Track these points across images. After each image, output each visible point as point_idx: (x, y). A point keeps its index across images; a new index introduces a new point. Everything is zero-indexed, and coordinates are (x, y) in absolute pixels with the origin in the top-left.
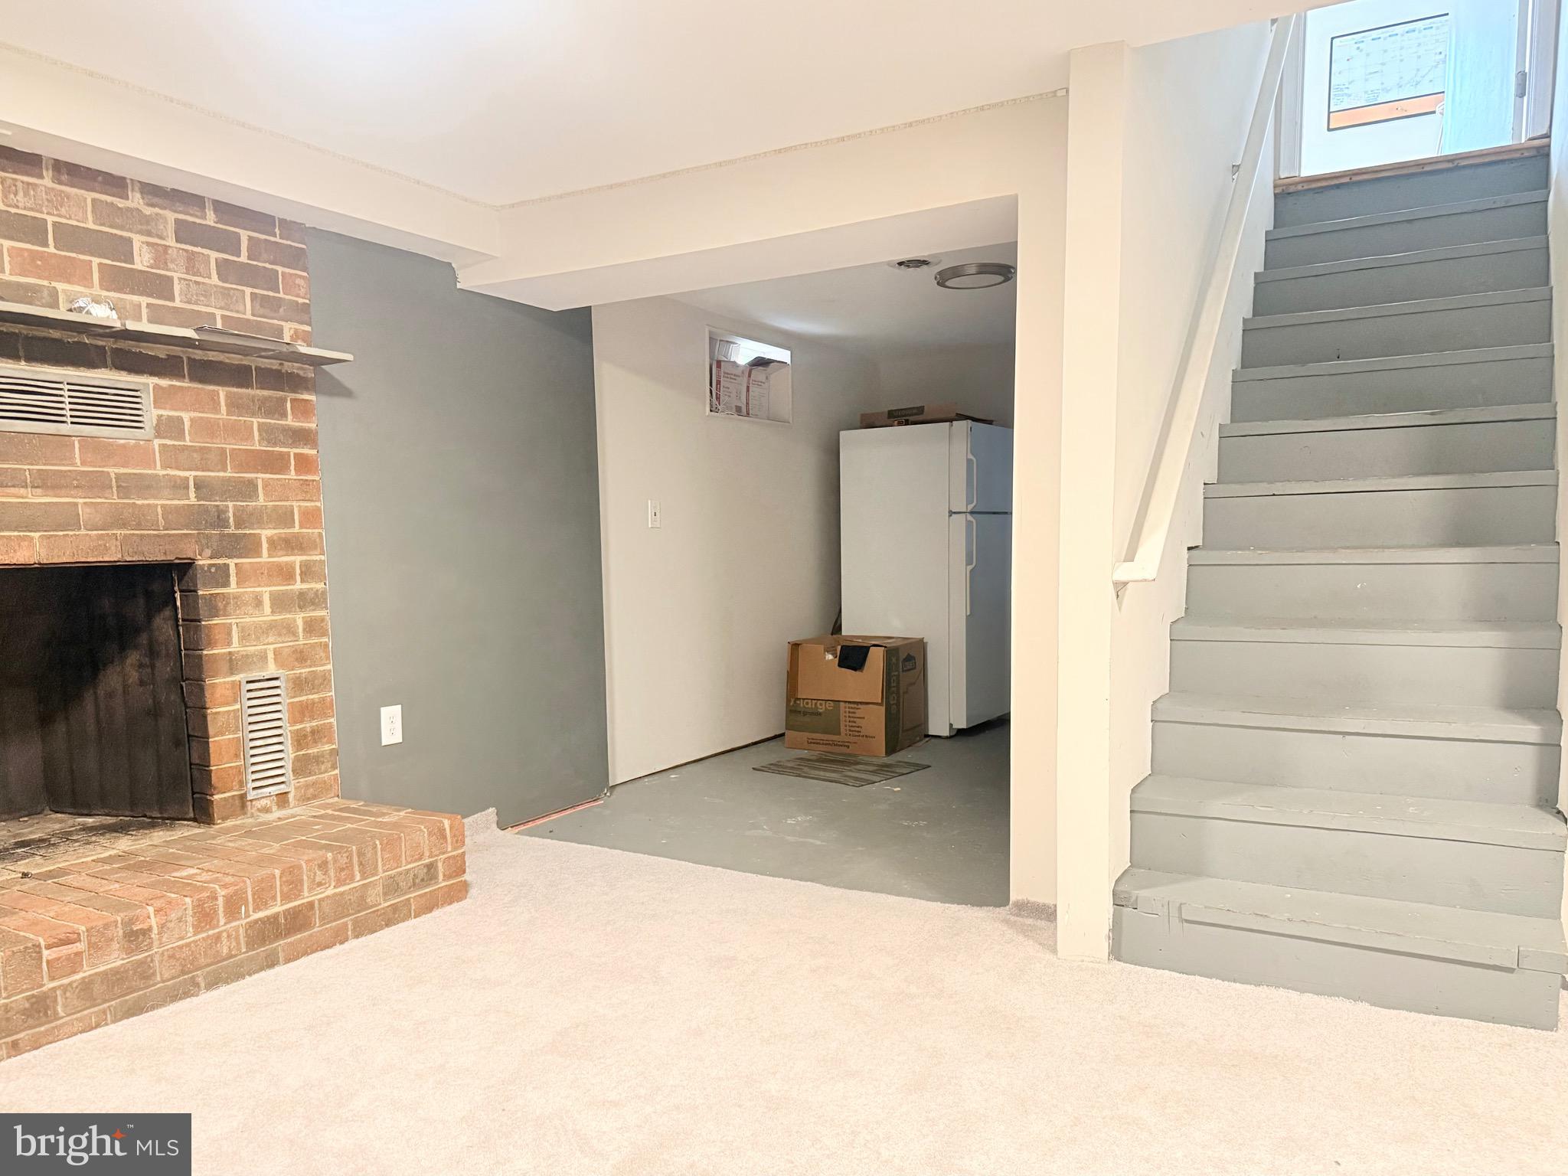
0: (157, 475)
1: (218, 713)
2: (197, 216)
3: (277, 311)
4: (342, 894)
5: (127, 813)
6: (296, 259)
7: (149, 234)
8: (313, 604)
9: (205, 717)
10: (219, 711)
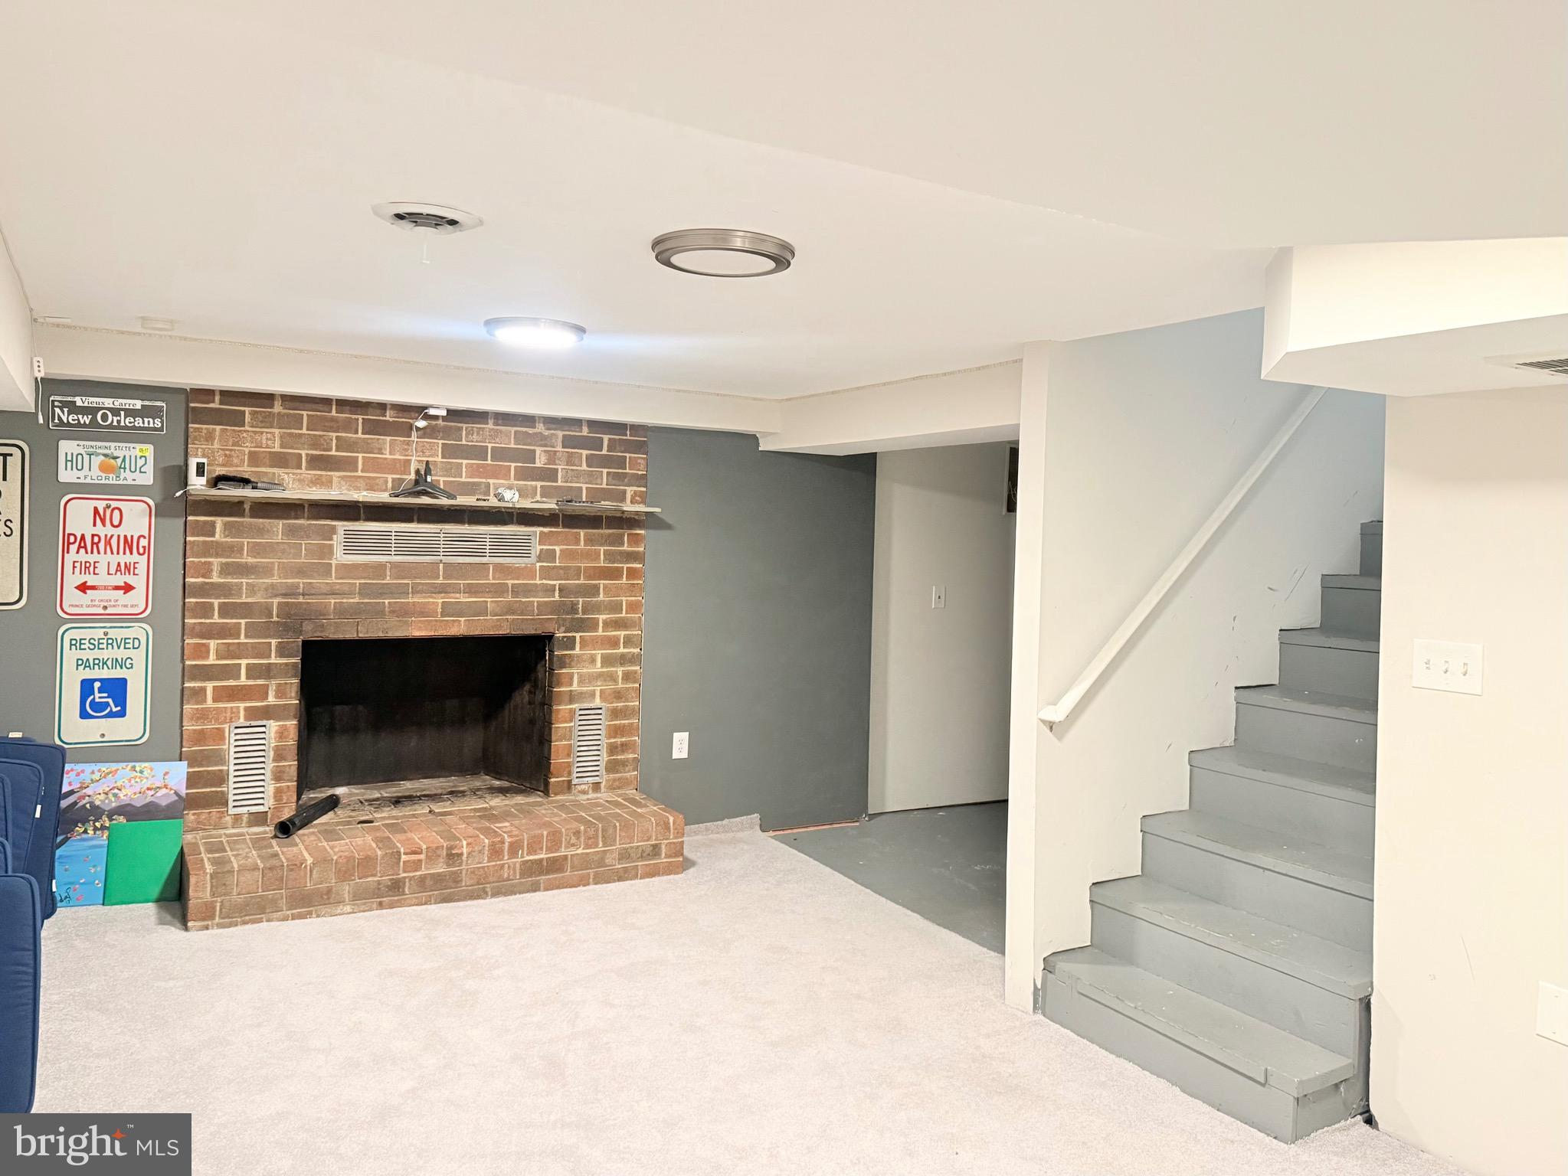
0: (536, 584)
1: (559, 727)
2: (576, 431)
3: (623, 481)
4: (587, 854)
5: (516, 781)
6: (639, 447)
7: (546, 446)
8: (630, 662)
9: (550, 729)
10: (559, 726)
